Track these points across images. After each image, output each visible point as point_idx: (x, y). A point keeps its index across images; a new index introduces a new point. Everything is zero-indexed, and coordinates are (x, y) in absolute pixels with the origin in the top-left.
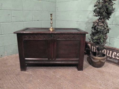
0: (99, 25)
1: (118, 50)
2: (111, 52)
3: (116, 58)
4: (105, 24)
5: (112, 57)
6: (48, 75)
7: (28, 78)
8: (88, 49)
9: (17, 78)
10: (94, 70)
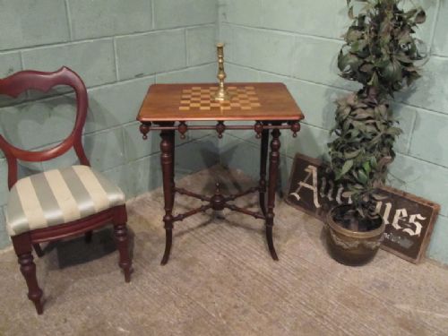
0: (357, 117)
1: (413, 202)
2: (389, 206)
3: (405, 230)
5: (393, 224)
8: (307, 186)
10: (383, 320)
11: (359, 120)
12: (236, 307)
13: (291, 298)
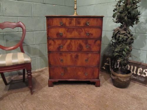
0: (121, 33)
2: (136, 68)
3: (142, 75)
4: (127, 31)
5: (138, 74)
6: (65, 103)
7: (37, 106)
8: (107, 64)
9: (22, 106)
10: (127, 96)
11: (122, 34)
12: (77, 92)
13: (96, 90)
